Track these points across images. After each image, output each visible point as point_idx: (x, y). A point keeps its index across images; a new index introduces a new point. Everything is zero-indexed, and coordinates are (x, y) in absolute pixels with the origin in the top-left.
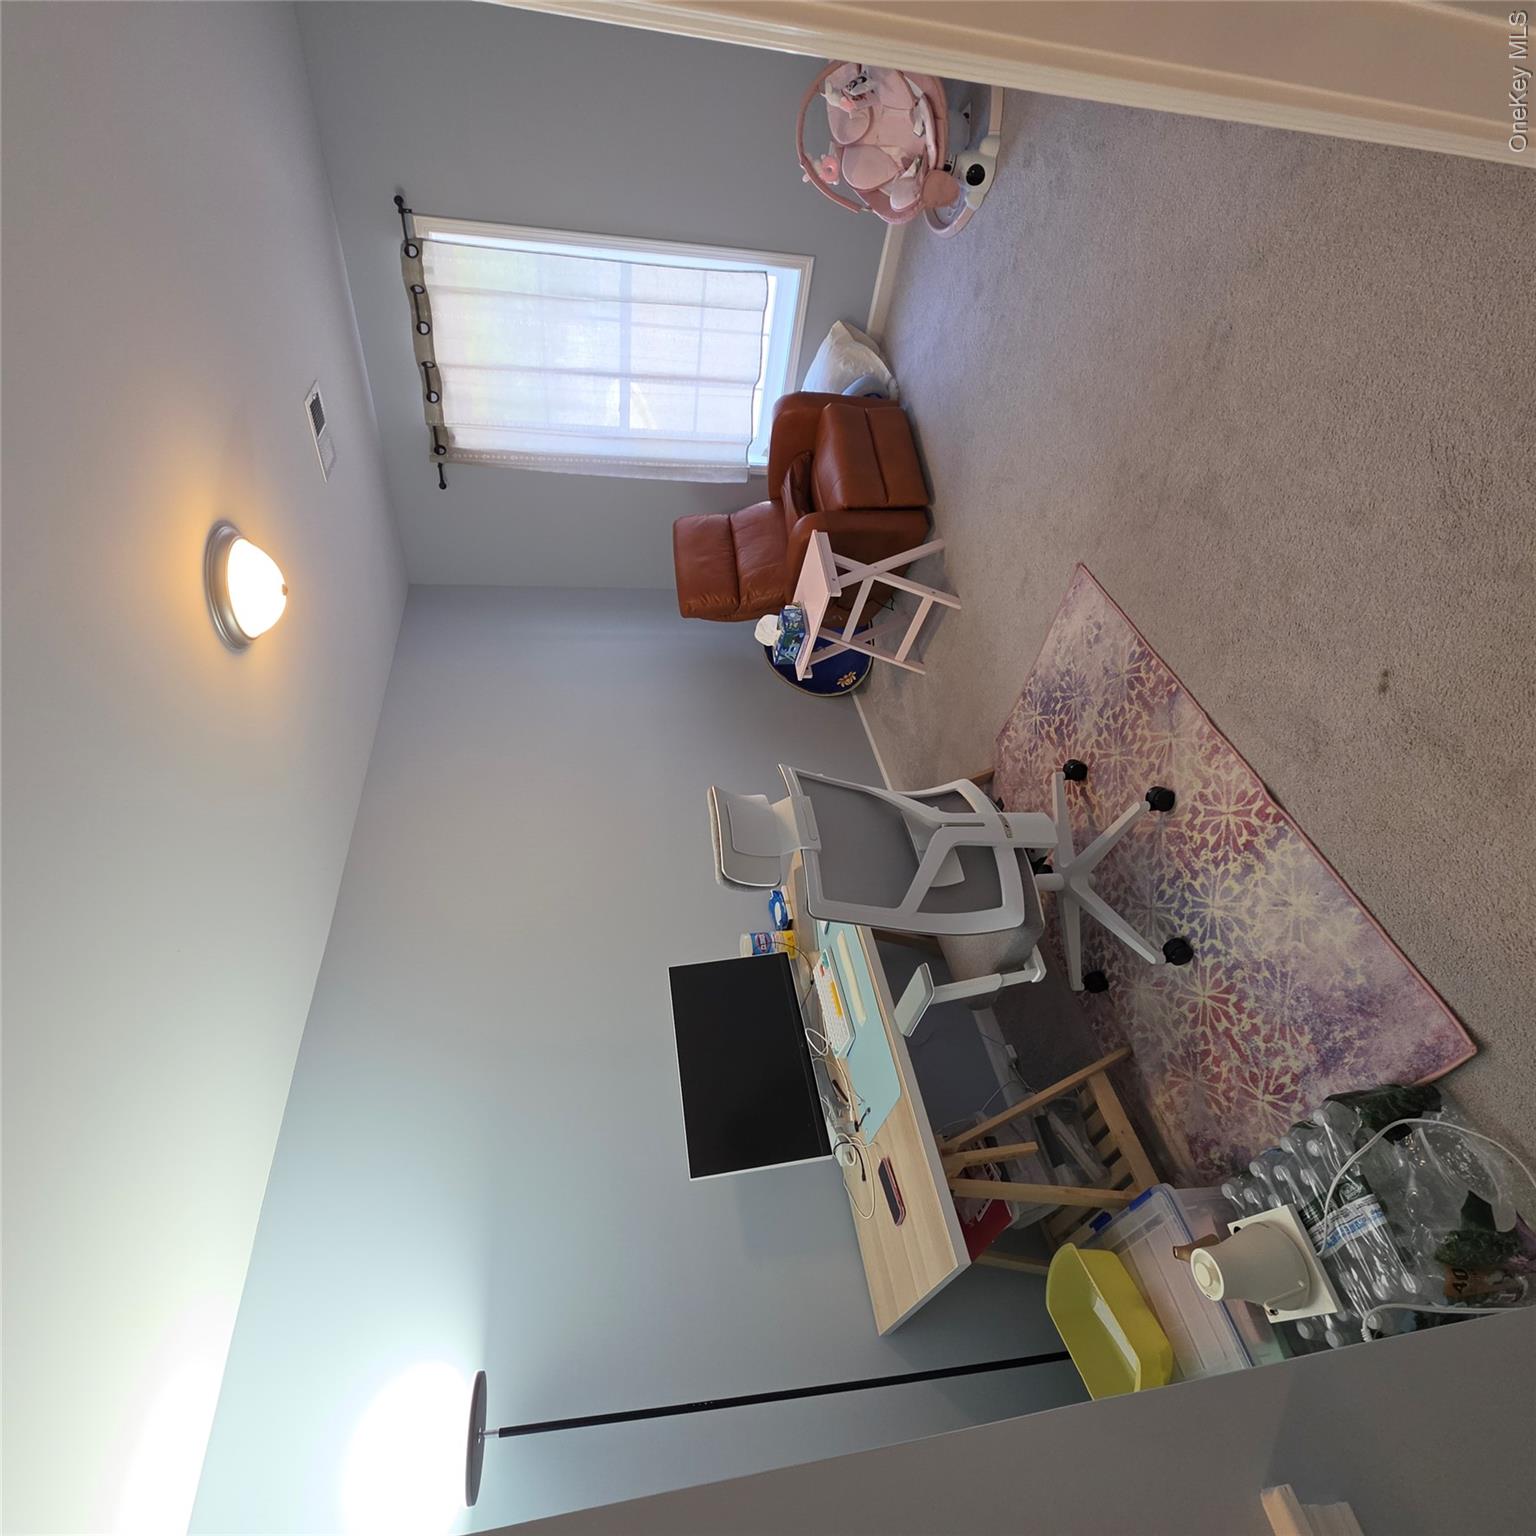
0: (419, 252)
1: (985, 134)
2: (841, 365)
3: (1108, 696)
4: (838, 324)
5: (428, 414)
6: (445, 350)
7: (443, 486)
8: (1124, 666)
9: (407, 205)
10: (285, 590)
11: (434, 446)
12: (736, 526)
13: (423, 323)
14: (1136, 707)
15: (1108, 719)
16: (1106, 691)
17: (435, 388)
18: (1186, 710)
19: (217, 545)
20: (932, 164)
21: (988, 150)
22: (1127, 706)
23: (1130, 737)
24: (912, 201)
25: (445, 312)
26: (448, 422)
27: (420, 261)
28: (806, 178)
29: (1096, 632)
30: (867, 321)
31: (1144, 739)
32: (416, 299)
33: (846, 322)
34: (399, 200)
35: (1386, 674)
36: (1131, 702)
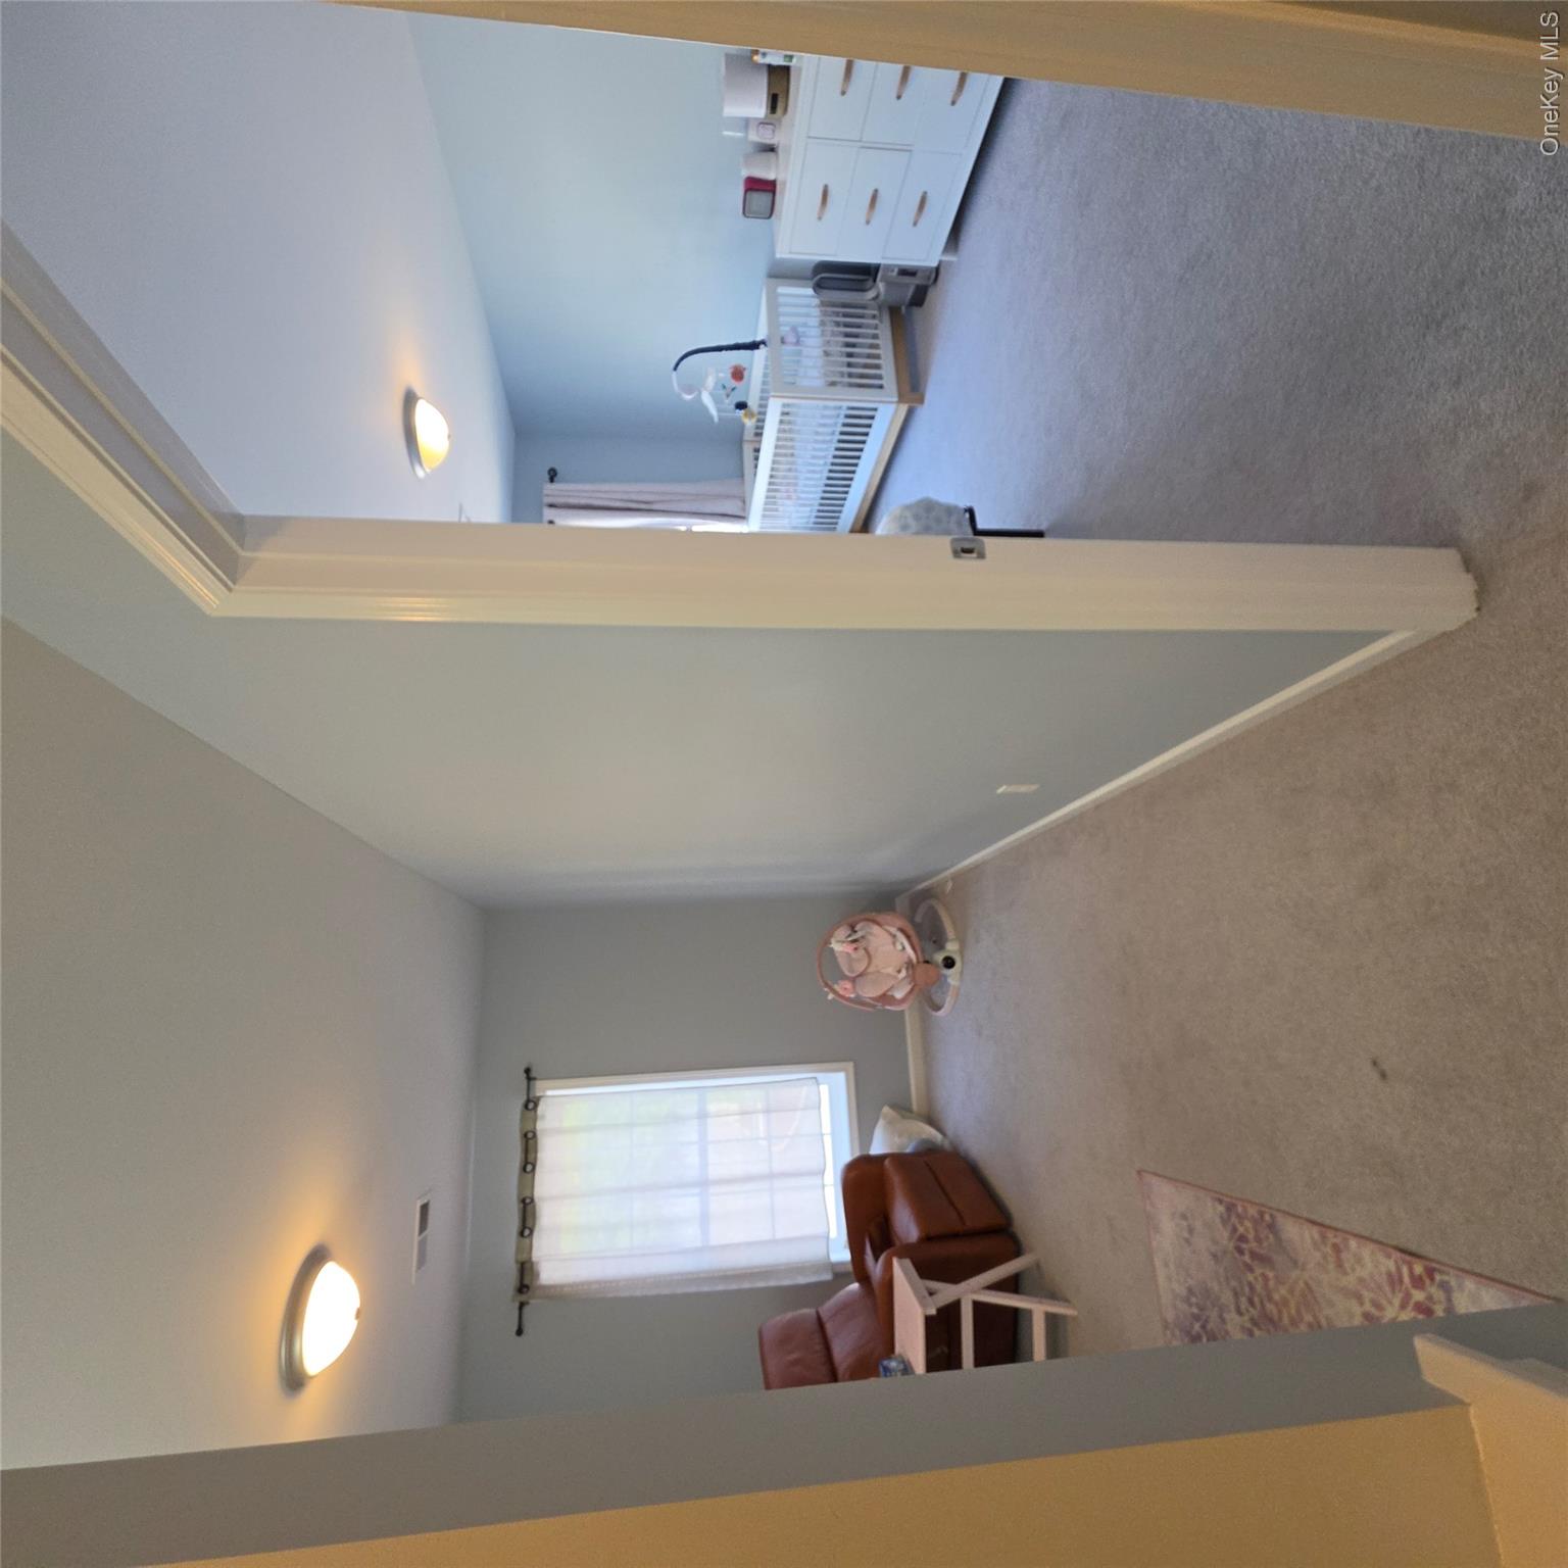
0: (536, 1105)
1: (946, 940)
2: (896, 1139)
3: (1234, 1283)
4: (886, 1109)
5: (519, 1250)
6: (545, 1185)
7: (519, 1332)
8: (1224, 1235)
9: (533, 1074)
10: (358, 1314)
11: (518, 1284)
12: (824, 1316)
13: (528, 1164)
14: (1258, 1271)
15: (1248, 1311)
16: (1227, 1279)
17: (529, 1224)
18: (1291, 1230)
19: (316, 1259)
20: (915, 960)
21: (952, 948)
22: (1250, 1277)
23: (1275, 1311)
24: (909, 987)
25: (549, 1152)
26: (536, 1255)
27: (536, 1112)
28: (831, 996)
29: (1185, 1223)
30: (911, 1104)
31: (1285, 1302)
32: (527, 1142)
33: (893, 1106)
34: (527, 1071)
35: (1375, 1063)
36: (1251, 1270)
